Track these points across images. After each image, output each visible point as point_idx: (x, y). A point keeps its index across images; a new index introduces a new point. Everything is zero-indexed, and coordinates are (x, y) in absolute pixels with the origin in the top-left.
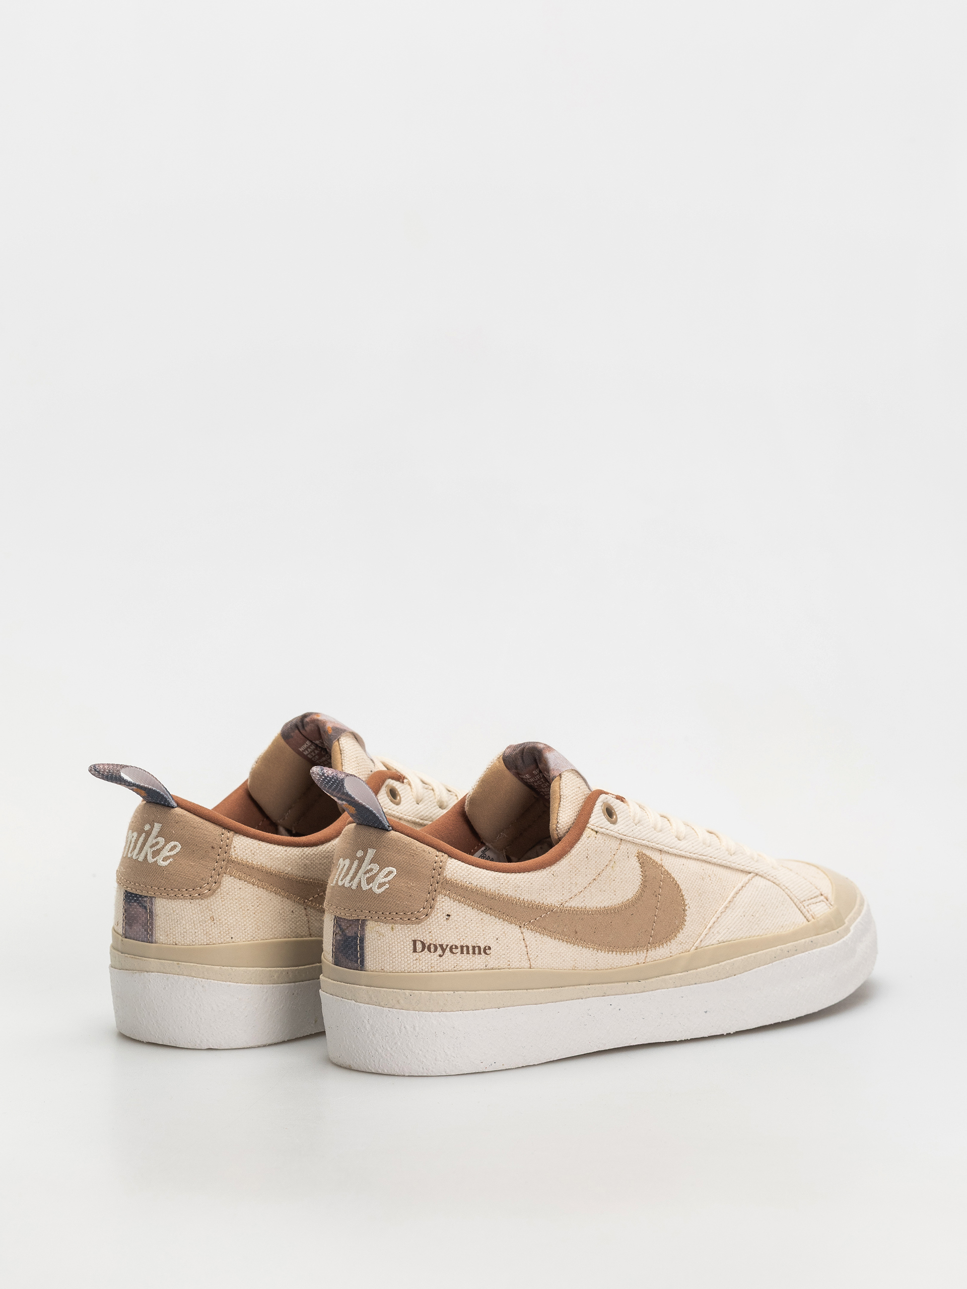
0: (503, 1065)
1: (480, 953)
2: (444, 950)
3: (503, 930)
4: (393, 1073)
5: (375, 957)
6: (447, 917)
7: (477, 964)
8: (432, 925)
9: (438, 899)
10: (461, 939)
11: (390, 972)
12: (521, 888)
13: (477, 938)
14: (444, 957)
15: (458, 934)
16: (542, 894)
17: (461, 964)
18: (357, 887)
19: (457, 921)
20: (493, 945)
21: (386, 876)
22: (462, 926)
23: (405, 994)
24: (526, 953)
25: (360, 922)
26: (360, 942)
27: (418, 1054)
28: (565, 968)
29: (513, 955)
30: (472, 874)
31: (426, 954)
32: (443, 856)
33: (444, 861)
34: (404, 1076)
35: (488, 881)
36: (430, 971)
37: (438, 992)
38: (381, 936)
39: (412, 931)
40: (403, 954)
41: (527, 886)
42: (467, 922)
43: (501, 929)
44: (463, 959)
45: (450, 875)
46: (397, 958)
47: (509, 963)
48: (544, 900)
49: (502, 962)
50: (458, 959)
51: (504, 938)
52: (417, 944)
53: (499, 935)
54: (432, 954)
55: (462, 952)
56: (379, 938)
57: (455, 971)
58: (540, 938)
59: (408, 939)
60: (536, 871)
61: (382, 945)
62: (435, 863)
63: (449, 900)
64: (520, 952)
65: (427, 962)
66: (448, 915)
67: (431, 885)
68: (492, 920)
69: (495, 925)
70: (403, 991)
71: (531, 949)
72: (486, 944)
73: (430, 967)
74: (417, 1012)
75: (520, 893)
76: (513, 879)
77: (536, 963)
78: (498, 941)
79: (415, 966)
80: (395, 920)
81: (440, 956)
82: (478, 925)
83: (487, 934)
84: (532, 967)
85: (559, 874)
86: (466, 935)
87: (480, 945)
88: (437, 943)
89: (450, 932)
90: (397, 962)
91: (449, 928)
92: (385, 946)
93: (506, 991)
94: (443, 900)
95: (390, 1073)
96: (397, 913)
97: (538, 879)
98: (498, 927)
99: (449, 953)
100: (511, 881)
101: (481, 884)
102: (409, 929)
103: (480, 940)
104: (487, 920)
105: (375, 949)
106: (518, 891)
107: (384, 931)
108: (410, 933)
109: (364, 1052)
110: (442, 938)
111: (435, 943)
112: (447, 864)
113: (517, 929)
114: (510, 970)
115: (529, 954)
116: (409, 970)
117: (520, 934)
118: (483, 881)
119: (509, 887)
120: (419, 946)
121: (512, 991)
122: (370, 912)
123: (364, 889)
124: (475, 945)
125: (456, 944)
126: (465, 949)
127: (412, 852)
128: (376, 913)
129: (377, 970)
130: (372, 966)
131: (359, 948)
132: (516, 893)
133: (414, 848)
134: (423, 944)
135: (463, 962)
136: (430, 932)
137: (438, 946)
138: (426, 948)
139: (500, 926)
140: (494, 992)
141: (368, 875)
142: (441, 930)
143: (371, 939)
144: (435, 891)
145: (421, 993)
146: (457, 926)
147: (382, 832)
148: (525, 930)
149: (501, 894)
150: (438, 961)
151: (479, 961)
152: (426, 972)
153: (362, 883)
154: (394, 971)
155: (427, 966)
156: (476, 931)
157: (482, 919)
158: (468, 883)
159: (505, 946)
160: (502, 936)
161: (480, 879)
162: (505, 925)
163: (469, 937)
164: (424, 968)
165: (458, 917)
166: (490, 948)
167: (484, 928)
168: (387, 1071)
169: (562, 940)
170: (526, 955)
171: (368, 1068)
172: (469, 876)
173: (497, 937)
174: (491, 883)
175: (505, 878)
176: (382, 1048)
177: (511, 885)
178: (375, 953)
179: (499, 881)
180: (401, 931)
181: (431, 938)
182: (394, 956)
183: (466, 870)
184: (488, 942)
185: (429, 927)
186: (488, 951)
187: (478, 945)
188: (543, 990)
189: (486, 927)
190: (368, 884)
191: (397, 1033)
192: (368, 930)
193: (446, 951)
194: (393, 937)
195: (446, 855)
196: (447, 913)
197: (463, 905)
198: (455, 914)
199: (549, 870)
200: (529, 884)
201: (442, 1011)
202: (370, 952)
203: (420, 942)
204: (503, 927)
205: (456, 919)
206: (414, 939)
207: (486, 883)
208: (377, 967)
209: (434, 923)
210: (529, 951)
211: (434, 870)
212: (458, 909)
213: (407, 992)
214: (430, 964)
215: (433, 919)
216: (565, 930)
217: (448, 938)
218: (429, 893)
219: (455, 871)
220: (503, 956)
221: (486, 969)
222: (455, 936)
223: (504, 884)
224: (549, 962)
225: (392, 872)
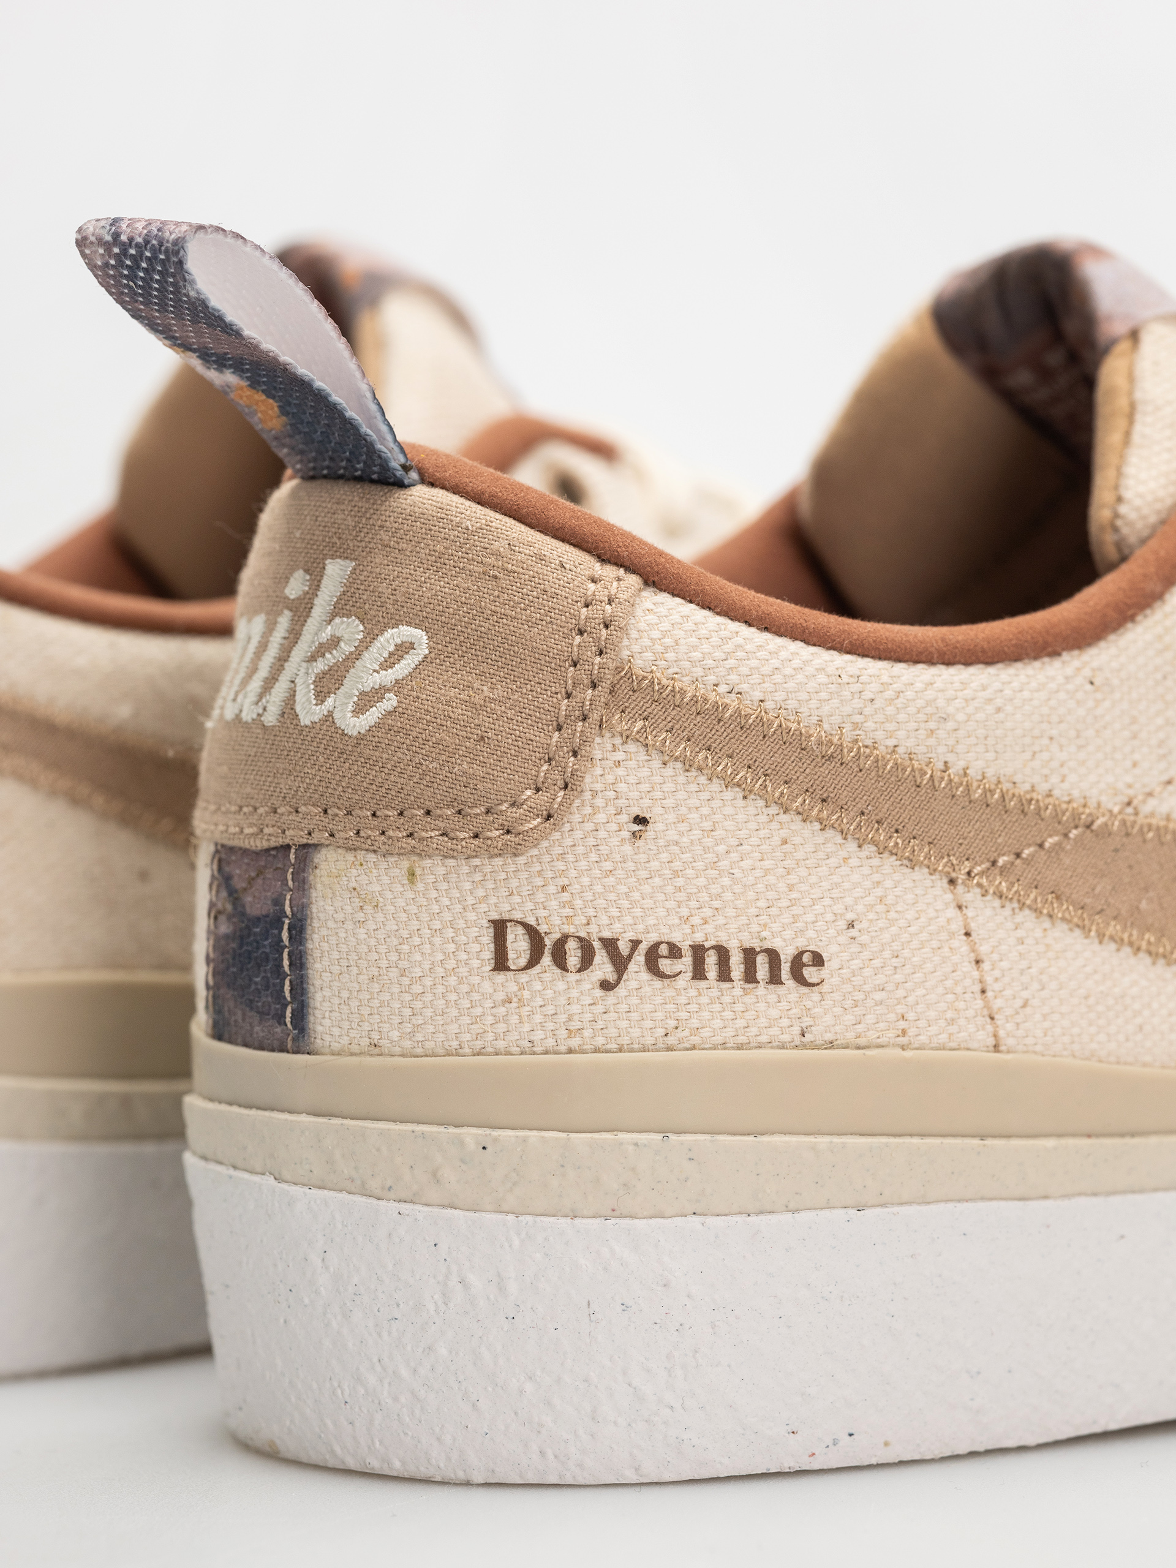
0: (886, 1444)
1: (775, 979)
2: (620, 964)
3: (879, 892)
4: (423, 1471)
5: (345, 994)
6: (636, 828)
7: (763, 1021)
8: (570, 858)
9: (597, 754)
10: (696, 920)
11: (402, 1055)
12: (950, 725)
13: (764, 919)
14: (621, 990)
15: (681, 896)
16: (1045, 756)
17: (694, 1023)
18: (283, 714)
19: (677, 843)
20: (834, 948)
21: (388, 664)
22: (700, 865)
23: (462, 1143)
24: (977, 988)
25: (292, 856)
26: (291, 938)
27: (521, 1392)
28: (1148, 1058)
29: (921, 992)
30: (740, 654)
31: (547, 977)
32: (619, 580)
33: (623, 596)
34: (467, 1484)
35: (812, 685)
36: (563, 1048)
37: (596, 1136)
38: (368, 909)
39: (490, 885)
40: (453, 981)
41: (980, 716)
42: (722, 848)
43: (868, 884)
44: (704, 1000)
45: (649, 655)
46: (428, 997)
47: (902, 1024)
48: (1055, 779)
49: (870, 1019)
50: (682, 1000)
51: (881, 924)
52: (510, 937)
53: (860, 908)
54: (572, 977)
55: (699, 973)
56: (360, 916)
57: (669, 1049)
58: (1038, 933)
59: (471, 916)
60: (1019, 665)
61: (373, 942)
62: (587, 606)
63: (642, 756)
64: (949, 983)
65: (550, 1010)
66: (641, 820)
67: (568, 696)
68: (830, 848)
69: (844, 870)
70: (452, 1130)
71: (997, 973)
72: (801, 943)
73: (563, 1033)
74: (511, 1217)
75: (951, 742)
76: (919, 686)
77: (1020, 1033)
78: (853, 932)
79: (501, 1027)
80: (422, 839)
81: (606, 986)
82: (767, 864)
83: (806, 902)
84: (1002, 1048)
85: (1116, 682)
86: (716, 904)
87: (777, 944)
88: (594, 933)
89: (646, 889)
90: (429, 1012)
91: (643, 874)
92: (383, 949)
93: (892, 1140)
94: (621, 755)
95: (411, 1470)
96: (428, 813)
97: (1026, 694)
98: (856, 877)
99: (645, 976)
100: (910, 694)
101: (780, 696)
102: (478, 877)
103: (776, 927)
104: (809, 848)
105: (344, 963)
106: (941, 733)
107: (377, 888)
108: (480, 893)
109: (315, 1386)
110: (615, 912)
111: (583, 934)
112: (639, 612)
113: (938, 891)
114: (908, 1054)
115: (989, 994)
116: (479, 1044)
117: (952, 912)
118: (791, 685)
119: (902, 717)
120: (518, 945)
121: (916, 1140)
122: (325, 811)
123: (305, 720)
124: (756, 945)
125: (676, 937)
126: (711, 959)
127: (492, 560)
128: (349, 813)
129: (355, 1048)
130: (336, 1031)
131: (286, 963)
132: (932, 741)
133: (500, 546)
134: (535, 937)
135: (706, 1015)
136: (564, 889)
137: (597, 945)
138: (547, 951)
139: (866, 870)
140: (836, 1140)
141: (320, 666)
142: (611, 880)
143: (331, 924)
144: (585, 718)
145: (525, 1140)
146: (678, 865)
147: (377, 491)
148: (970, 896)
149: (869, 742)
150: (599, 1009)
151: (774, 1013)
152: (546, 1053)
153: (298, 698)
154: (419, 1051)
155: (550, 1026)
156: (760, 887)
157: (785, 842)
158: (723, 689)
159: (887, 954)
160: (871, 916)
161: (778, 678)
162: (887, 869)
163: (731, 912)
164: (538, 1035)
165: (683, 827)
166: (818, 960)
167: (793, 879)
168: (403, 1463)
169: (1131, 944)
170: (978, 995)
171: (332, 1452)
172: (731, 662)
173: (850, 916)
174: (824, 695)
175: (885, 678)
176: (378, 1368)
177: (912, 710)
178: (345, 978)
179: (856, 687)
180: (444, 886)
181: (567, 911)
182: (417, 989)
183: (715, 640)
184: (811, 933)
185: (560, 865)
186: (810, 973)
187: (768, 945)
188: (1051, 1143)
189: (803, 872)
190: (321, 696)
191: (431, 1307)
192: (319, 886)
193: (632, 967)
194: (413, 909)
195: (633, 580)
196: (636, 811)
197: (703, 780)
198: (671, 817)
199: (1076, 663)
200: (990, 709)
201: (614, 1213)
202: (326, 976)
203: (520, 930)
204: (877, 877)
205: (672, 835)
206: (496, 917)
207: (803, 696)
208: (353, 1033)
209: (580, 850)
210: (989, 979)
211: (581, 633)
212: (681, 795)
213: (471, 1135)
214: (563, 1018)
215: (578, 834)
216: (1144, 905)
217: (638, 912)
218: (559, 728)
219: (668, 641)
220: (878, 996)
221: (804, 1046)
222: (671, 904)
223: (878, 703)
224: (1076, 1030)
225: (412, 646)
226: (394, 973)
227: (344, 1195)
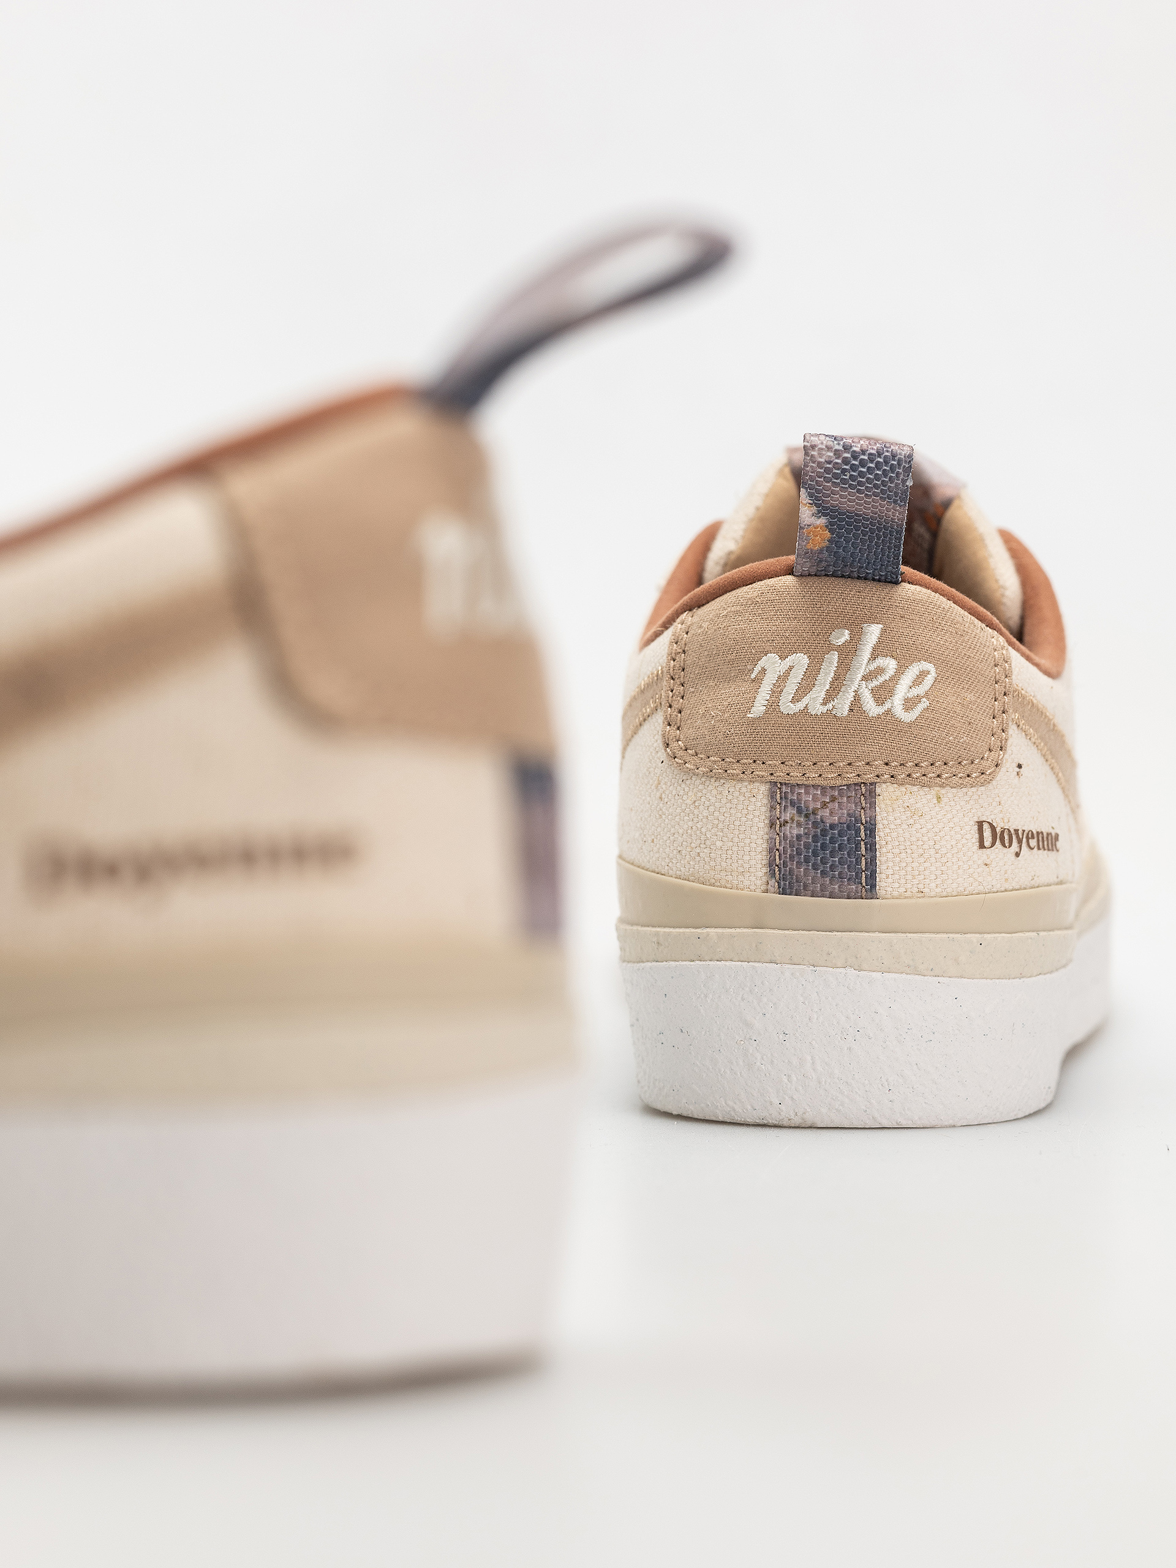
1: (1052, 848)
2: (1020, 842)
5: (901, 865)
6: (1018, 770)
8: (1000, 786)
10: (1035, 818)
11: (936, 897)
14: (1020, 857)
15: (1030, 805)
17: (1038, 872)
18: (852, 710)
19: (1027, 778)
21: (916, 683)
22: (1033, 788)
23: (970, 943)
25: (864, 789)
26: (866, 835)
31: (1001, 852)
38: (915, 817)
39: (971, 802)
40: (959, 855)
42: (1037, 779)
44: (1040, 860)
46: (948, 864)
50: (1035, 860)
52: (984, 829)
54: (1006, 850)
55: (1039, 847)
56: (911, 821)
59: (966, 819)
61: (918, 835)
62: (996, 651)
63: (1017, 732)
65: (999, 868)
66: (1019, 766)
67: (997, 700)
70: (962, 936)
73: (1003, 881)
74: (988, 981)
79: (979, 880)
80: (943, 778)
81: (1016, 854)
86: (1038, 809)
89: (1022, 802)
90: (950, 872)
91: (1021, 794)
92: (925, 838)
102: (968, 798)
107: (921, 805)
108: (969, 807)
110: (1015, 815)
116: (973, 889)
120: (987, 834)
122: (885, 764)
123: (870, 714)
124: (1048, 831)
126: (1041, 838)
128: (900, 765)
129: (908, 894)
130: (895, 885)
131: (862, 848)
133: (959, 618)
134: (992, 829)
135: (1040, 868)
136: (998, 803)
137: (1013, 833)
138: (998, 835)
141: (873, 683)
142: (1013, 798)
143: (890, 826)
144: (1005, 712)
145: (997, 939)
146: (1028, 789)
150: (1015, 867)
153: (863, 702)
154: (945, 894)
155: (999, 877)
157: (1046, 776)
163: (1041, 813)
164: (995, 882)
165: (1028, 768)
166: (1058, 838)
178: (901, 856)
180: (953, 804)
181: (1002, 815)
182: (943, 860)
185: (997, 791)
186: (1057, 845)
187: (1050, 830)
190: (879, 703)
192: (883, 805)
193: (1023, 844)
194: (939, 816)
196: (1017, 761)
198: (1025, 763)
201: (1022, 975)
202: (889, 855)
203: (986, 826)
205: (1026, 773)
206: (975, 819)
208: (906, 886)
209: (1002, 782)
211: (997, 666)
212: (1026, 752)
213: (973, 938)
214: (1003, 872)
217: (1021, 814)
218: (995, 718)
222: (1028, 810)
225: (928, 673)
226: (932, 851)
227: (904, 976)
